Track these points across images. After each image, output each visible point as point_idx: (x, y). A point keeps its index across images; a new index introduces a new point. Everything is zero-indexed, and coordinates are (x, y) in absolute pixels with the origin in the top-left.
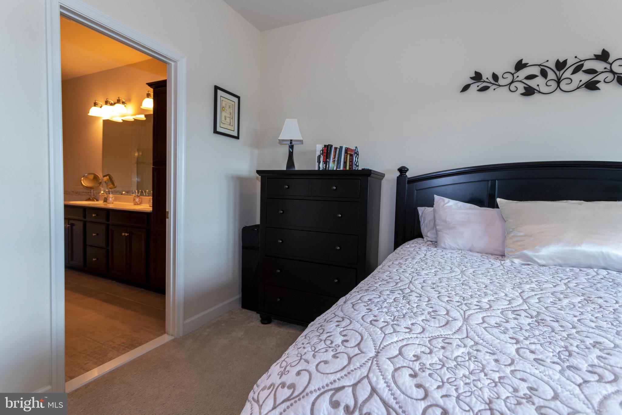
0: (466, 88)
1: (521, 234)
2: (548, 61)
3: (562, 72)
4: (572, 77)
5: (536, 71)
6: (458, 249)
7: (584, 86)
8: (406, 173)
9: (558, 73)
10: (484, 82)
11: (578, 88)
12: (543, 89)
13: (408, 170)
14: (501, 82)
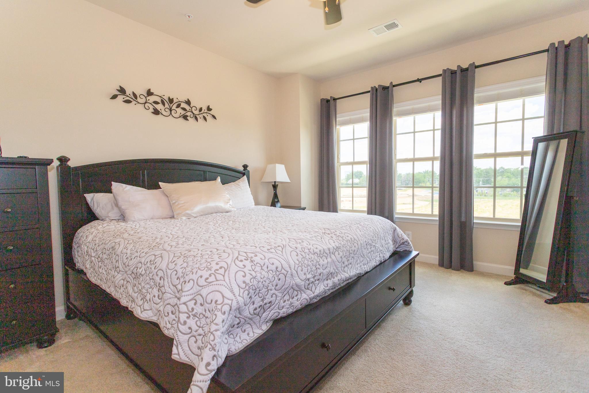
0: (114, 97)
1: (182, 202)
2: (164, 95)
3: (172, 105)
4: (176, 109)
5: (158, 100)
6: (144, 220)
7: (182, 117)
8: (67, 162)
9: (170, 105)
10: (128, 96)
11: (180, 117)
12: (164, 113)
13: (69, 160)
14: (139, 100)
